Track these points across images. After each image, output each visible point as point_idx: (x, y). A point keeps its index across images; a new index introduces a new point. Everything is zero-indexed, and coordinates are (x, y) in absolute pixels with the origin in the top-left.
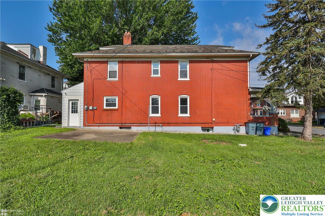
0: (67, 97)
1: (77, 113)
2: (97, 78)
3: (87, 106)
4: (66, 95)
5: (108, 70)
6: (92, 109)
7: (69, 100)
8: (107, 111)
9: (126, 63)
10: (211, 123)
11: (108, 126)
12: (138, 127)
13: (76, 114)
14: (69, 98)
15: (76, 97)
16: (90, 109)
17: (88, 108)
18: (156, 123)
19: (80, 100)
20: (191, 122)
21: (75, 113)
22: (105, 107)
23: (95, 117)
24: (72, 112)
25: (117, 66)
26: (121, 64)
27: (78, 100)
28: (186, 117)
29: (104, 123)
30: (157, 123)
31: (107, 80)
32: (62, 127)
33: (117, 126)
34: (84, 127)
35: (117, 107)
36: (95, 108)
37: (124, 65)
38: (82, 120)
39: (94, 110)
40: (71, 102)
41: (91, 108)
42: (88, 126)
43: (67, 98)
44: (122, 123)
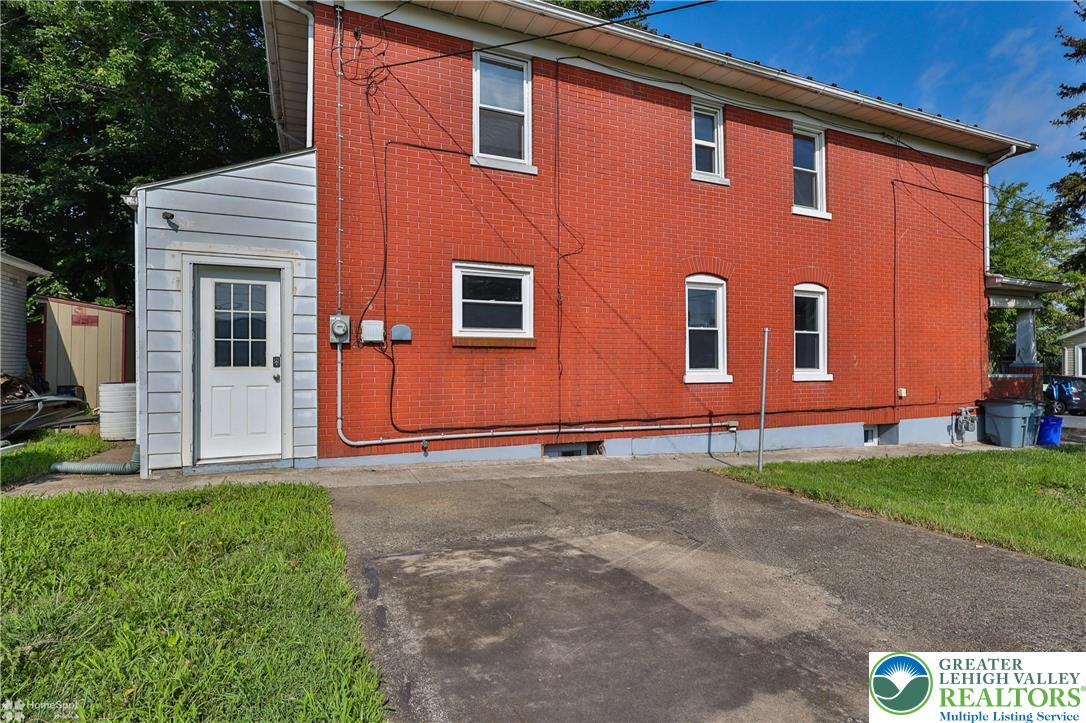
0: (176, 245)
1: (259, 360)
2: (408, 137)
3: (347, 319)
4: (175, 228)
5: (477, 104)
6: (380, 338)
7: (200, 270)
8: (478, 354)
9: (573, 81)
10: (893, 407)
11: (483, 442)
12: (636, 440)
13: (250, 372)
14: (201, 253)
15: (256, 251)
16: (366, 336)
17: (355, 329)
18: (711, 416)
19: (286, 275)
20: (834, 406)
21: (241, 362)
22: (458, 330)
23: (397, 390)
24: (221, 360)
25: (528, 87)
26: (552, 82)
27: (279, 270)
28: (819, 384)
29: (459, 424)
30: (715, 414)
31: (472, 162)
32: (144, 474)
33: (532, 439)
34: (325, 462)
35: (527, 331)
36: (401, 331)
37: (566, 88)
38: (311, 416)
39: (395, 342)
40: (207, 285)
41: (373, 330)
42: (355, 451)
43: (183, 252)
44: (560, 425)
